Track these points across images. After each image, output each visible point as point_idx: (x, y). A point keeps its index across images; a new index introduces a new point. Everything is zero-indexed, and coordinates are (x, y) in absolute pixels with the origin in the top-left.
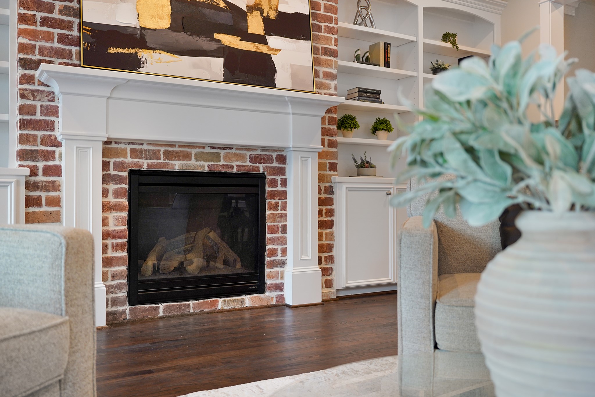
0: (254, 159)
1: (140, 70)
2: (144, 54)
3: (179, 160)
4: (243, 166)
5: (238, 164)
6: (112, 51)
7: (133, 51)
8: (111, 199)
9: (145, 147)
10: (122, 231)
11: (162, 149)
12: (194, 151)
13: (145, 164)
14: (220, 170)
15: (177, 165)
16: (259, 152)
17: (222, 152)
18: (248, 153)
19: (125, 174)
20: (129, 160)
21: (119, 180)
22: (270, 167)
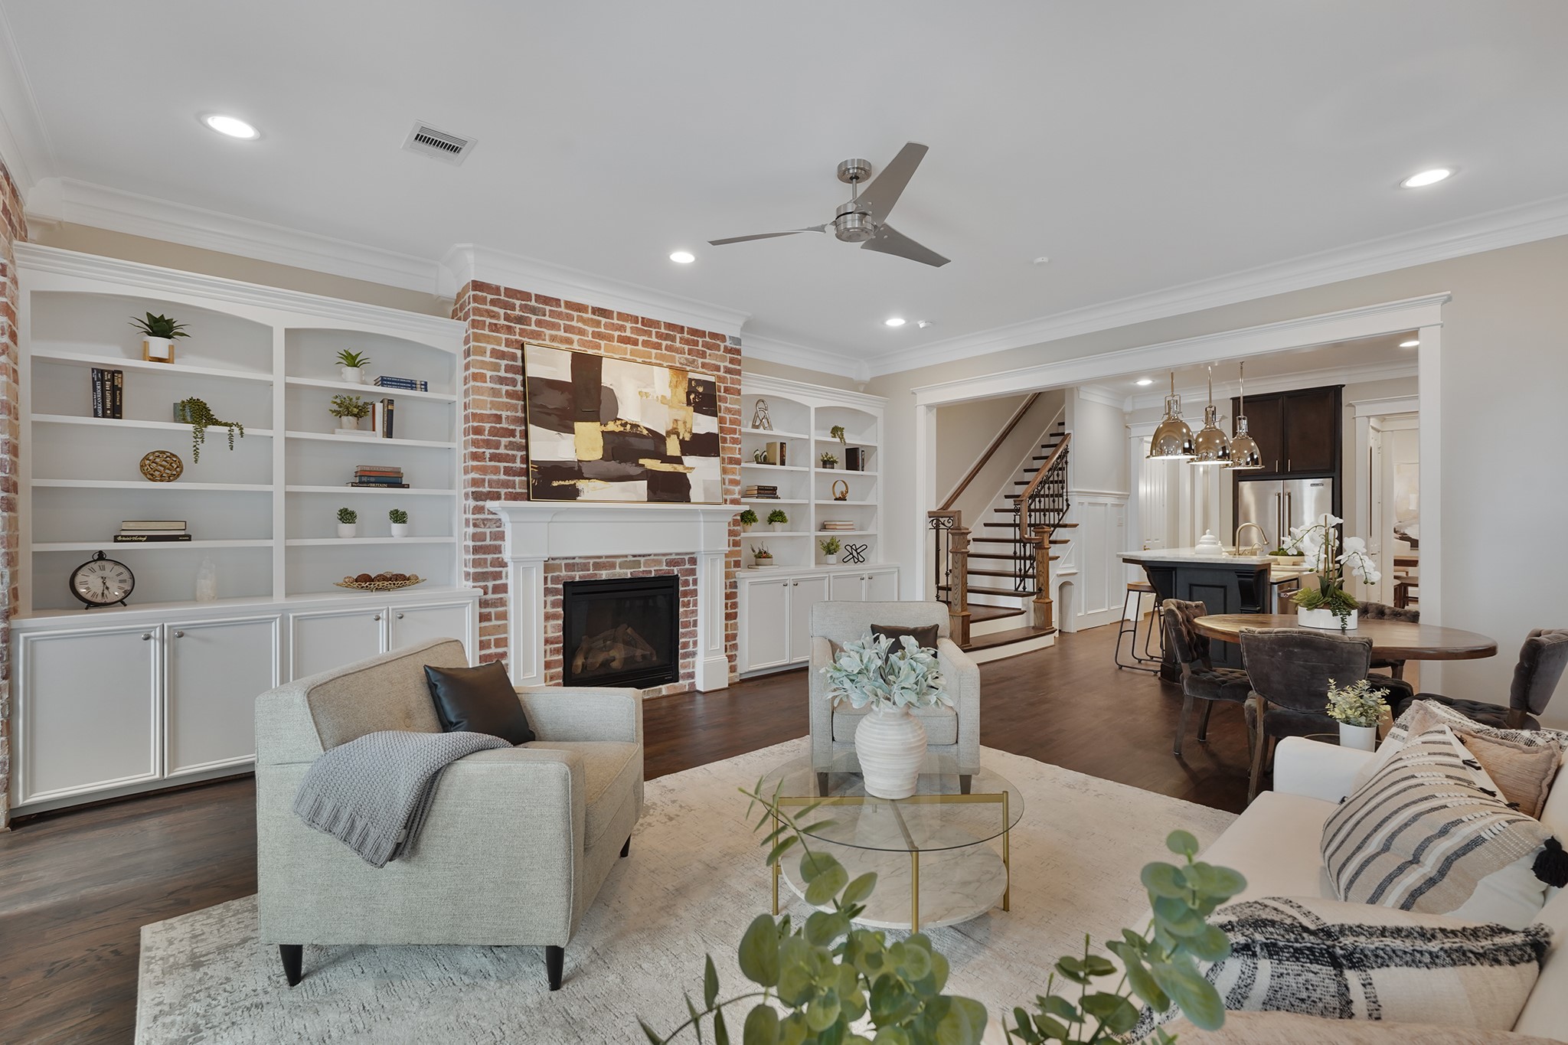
0: (670, 563)
1: (578, 498)
2: (581, 484)
3: (606, 570)
4: (661, 570)
5: (656, 568)
6: (555, 484)
7: (571, 482)
8: (550, 610)
9: (577, 561)
10: (558, 637)
11: (592, 561)
12: (618, 561)
13: (577, 576)
14: (641, 575)
15: (604, 575)
16: (673, 557)
17: (642, 559)
18: (664, 558)
19: (561, 586)
20: (564, 573)
21: (555, 592)
22: (683, 569)
